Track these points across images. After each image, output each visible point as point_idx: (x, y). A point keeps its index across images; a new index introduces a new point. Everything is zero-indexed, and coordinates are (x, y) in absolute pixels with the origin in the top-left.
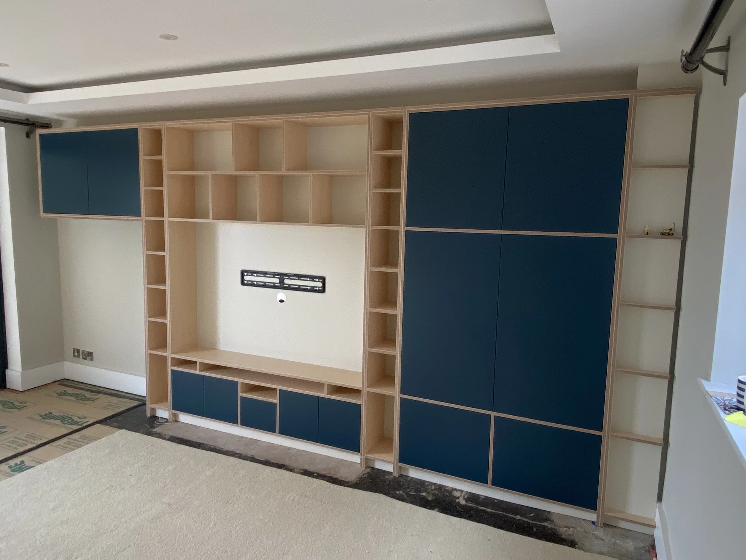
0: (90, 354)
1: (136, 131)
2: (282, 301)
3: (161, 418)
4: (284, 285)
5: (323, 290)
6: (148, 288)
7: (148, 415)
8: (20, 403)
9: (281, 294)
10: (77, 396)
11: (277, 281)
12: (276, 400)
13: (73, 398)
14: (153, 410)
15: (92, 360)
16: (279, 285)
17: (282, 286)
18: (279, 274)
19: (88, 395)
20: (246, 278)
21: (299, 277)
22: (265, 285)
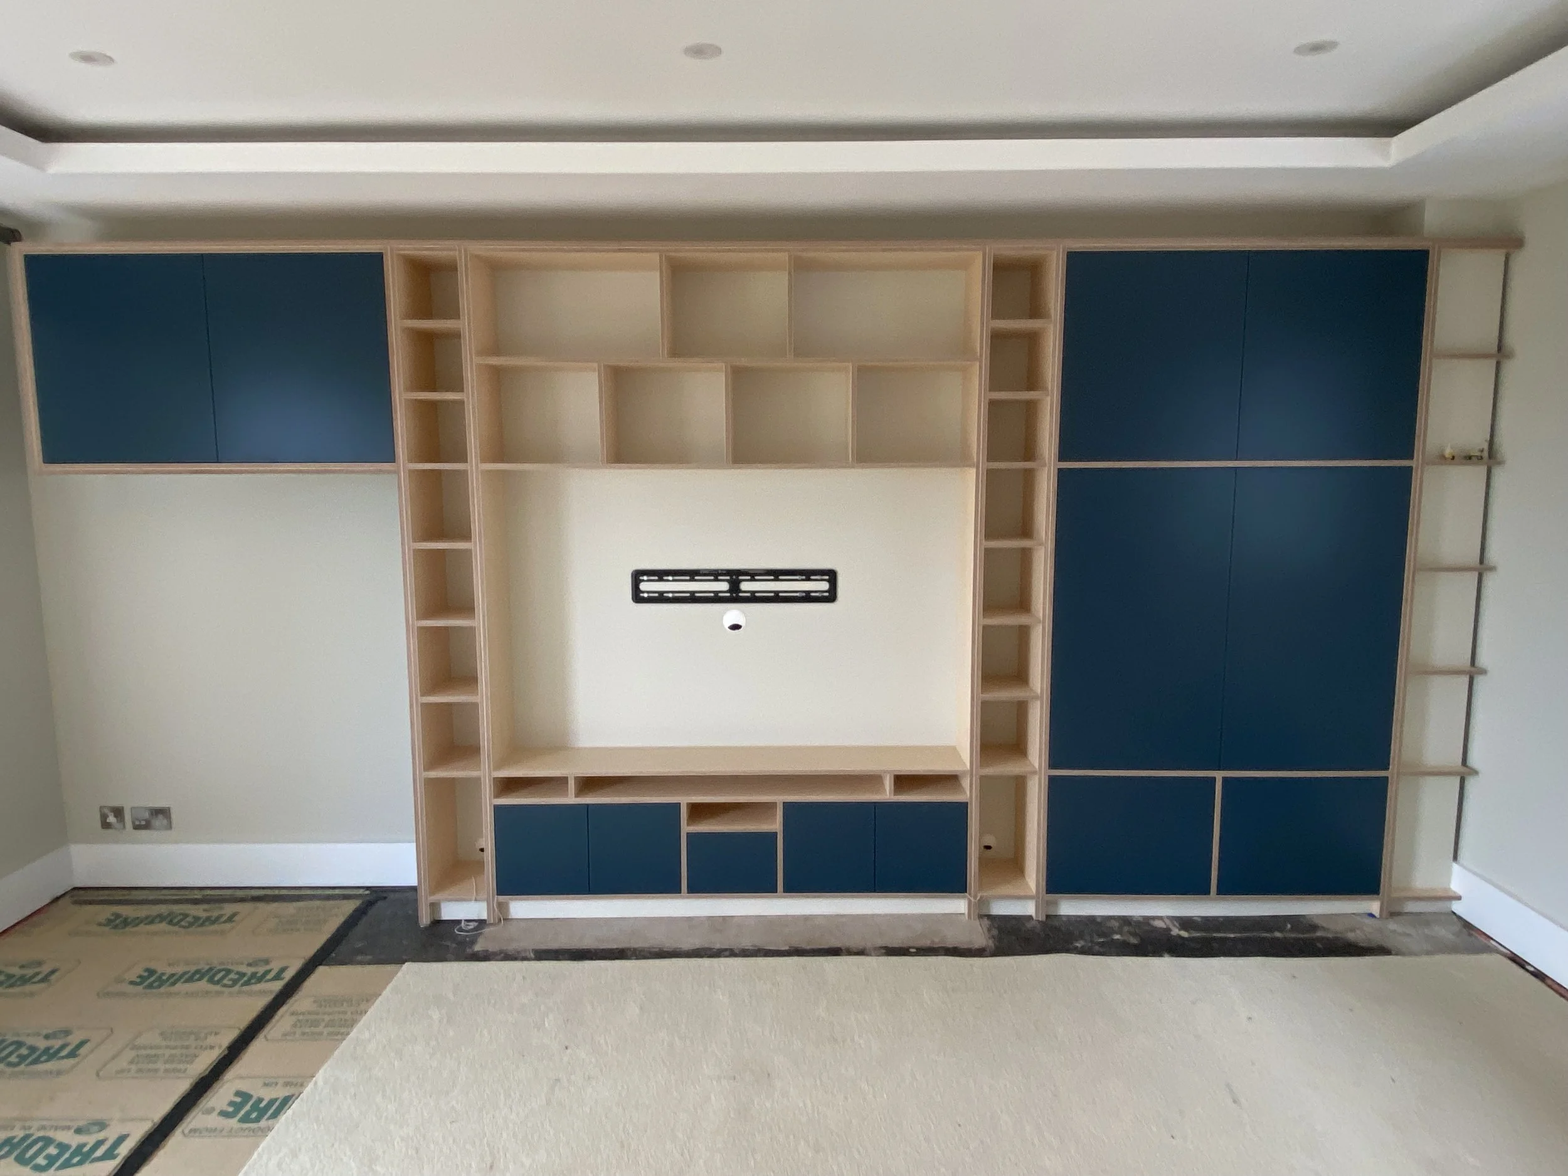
0: (162, 813)
1: (378, 258)
2: (736, 627)
3: (466, 920)
4: (741, 594)
5: (831, 597)
6: (420, 629)
7: (425, 920)
8: (22, 967)
9: (733, 613)
10: (170, 919)
11: (723, 586)
12: (775, 825)
13: (163, 926)
14: (435, 907)
15: (170, 827)
16: (728, 594)
17: (735, 597)
18: (728, 572)
19: (199, 911)
20: (643, 586)
21: (776, 574)
22: (693, 598)
